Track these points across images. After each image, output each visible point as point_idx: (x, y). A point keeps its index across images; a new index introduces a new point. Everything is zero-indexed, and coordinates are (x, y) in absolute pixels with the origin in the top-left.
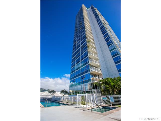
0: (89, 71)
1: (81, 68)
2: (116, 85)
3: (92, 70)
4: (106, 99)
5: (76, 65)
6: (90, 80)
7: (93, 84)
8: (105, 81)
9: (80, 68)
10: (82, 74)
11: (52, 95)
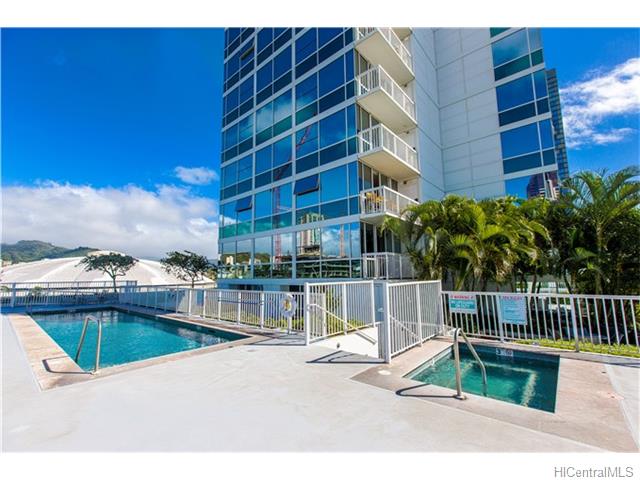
0: (353, 150)
1: (295, 128)
2: (513, 235)
3: (367, 148)
4: (472, 307)
5: (256, 107)
6: (355, 201)
7: (370, 228)
8: (448, 215)
9: (285, 125)
10: (303, 165)
11: (114, 277)
